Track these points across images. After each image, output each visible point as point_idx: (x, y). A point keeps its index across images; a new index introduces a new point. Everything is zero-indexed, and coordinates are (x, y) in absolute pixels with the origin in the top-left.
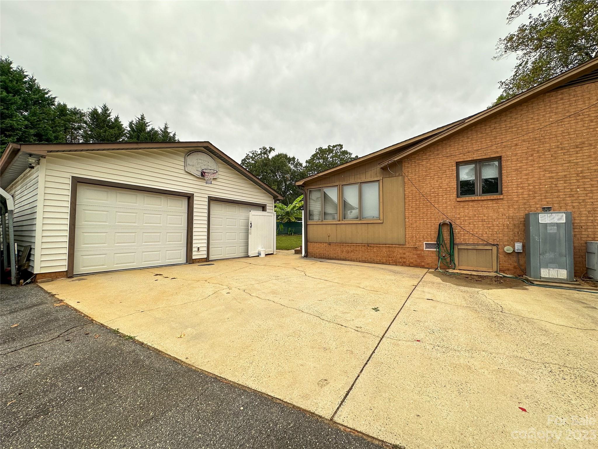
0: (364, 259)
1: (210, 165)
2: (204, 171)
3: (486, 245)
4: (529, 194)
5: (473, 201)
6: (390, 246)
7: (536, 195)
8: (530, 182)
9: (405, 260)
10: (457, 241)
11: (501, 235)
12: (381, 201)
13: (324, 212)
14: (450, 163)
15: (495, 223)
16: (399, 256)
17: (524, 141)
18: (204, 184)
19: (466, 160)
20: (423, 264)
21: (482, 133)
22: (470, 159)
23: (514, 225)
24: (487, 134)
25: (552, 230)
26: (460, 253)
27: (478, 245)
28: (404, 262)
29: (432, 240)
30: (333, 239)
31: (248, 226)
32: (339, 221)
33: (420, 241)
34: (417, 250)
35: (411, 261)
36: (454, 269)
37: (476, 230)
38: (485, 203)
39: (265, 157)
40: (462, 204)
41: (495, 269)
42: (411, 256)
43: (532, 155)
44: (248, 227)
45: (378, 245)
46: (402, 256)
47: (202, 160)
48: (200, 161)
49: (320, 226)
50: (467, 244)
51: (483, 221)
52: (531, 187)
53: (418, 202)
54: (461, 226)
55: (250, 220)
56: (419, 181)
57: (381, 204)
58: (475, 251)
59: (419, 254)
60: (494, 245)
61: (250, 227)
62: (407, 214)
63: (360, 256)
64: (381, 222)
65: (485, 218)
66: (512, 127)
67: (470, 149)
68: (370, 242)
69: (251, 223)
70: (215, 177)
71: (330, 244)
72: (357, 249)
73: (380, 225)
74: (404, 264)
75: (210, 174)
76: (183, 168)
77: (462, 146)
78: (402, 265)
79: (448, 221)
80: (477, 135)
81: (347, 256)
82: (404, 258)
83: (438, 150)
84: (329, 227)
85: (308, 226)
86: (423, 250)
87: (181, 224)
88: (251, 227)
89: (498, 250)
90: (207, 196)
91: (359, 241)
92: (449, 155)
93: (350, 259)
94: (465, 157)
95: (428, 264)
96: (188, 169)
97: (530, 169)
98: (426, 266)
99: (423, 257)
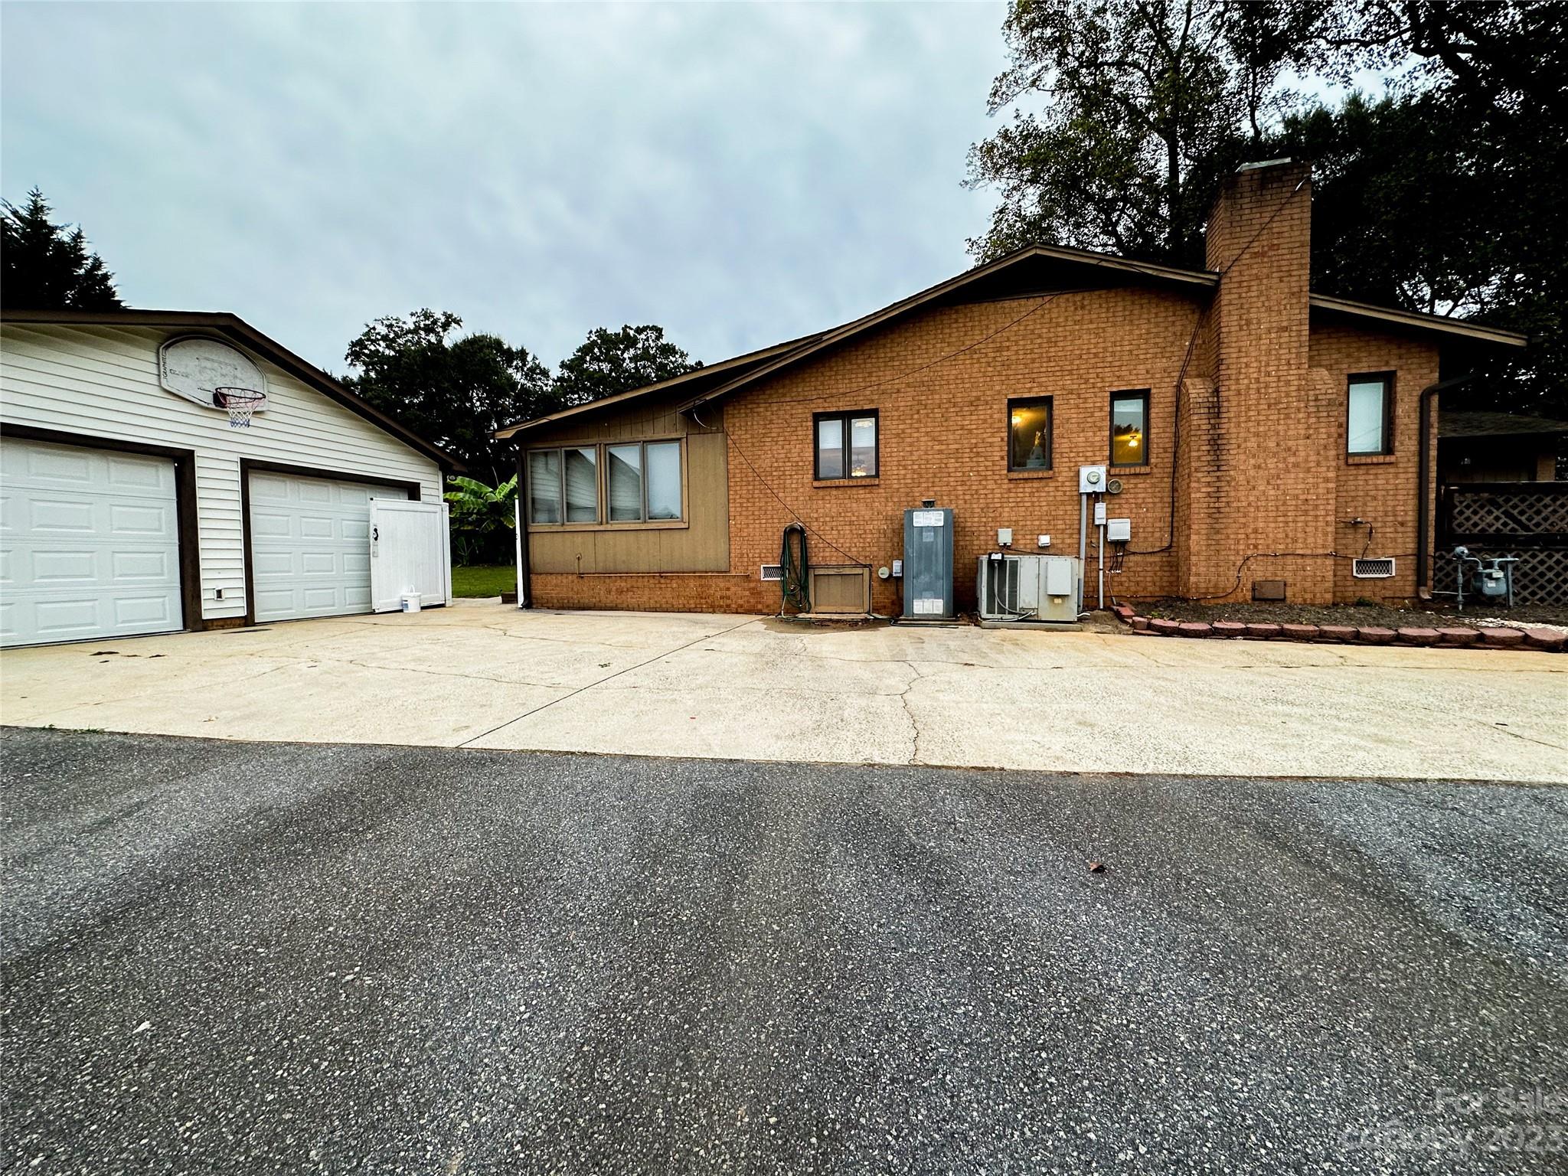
0: (652, 603)
1: (239, 375)
2: (225, 391)
3: (855, 566)
4: (913, 479)
5: (837, 487)
6: (701, 575)
7: (922, 480)
8: (914, 458)
9: (729, 602)
10: (814, 561)
11: (875, 549)
12: (685, 482)
13: (568, 503)
14: (804, 412)
15: (867, 527)
16: (718, 594)
17: (908, 385)
18: (228, 426)
19: (828, 410)
20: (760, 606)
21: (851, 364)
22: (834, 410)
23: (893, 531)
24: (859, 365)
25: (928, 537)
26: (818, 584)
27: (844, 566)
28: (728, 606)
29: (774, 561)
30: (588, 565)
31: (368, 537)
32: (601, 524)
33: (754, 563)
34: (750, 581)
35: (740, 602)
36: (808, 612)
37: (842, 541)
38: (854, 491)
39: (429, 341)
40: (821, 493)
41: (867, 608)
42: (739, 593)
43: (918, 412)
44: (367, 541)
45: (680, 574)
46: (724, 593)
47: (213, 360)
48: (208, 364)
49: (558, 538)
50: (827, 566)
51: (851, 523)
52: (916, 467)
53: (751, 487)
54: (821, 533)
55: (373, 522)
56: (753, 445)
57: (685, 489)
58: (839, 578)
59: (753, 589)
60: (865, 566)
61: (372, 540)
62: (732, 509)
63: (645, 599)
64: (686, 526)
65: (854, 518)
66: (892, 359)
67: (834, 391)
68: (665, 568)
69: (376, 530)
70: (258, 409)
71: (581, 576)
72: (640, 584)
73: (684, 533)
74: (727, 610)
75: (243, 400)
76: (154, 380)
77: (822, 384)
78: (725, 612)
79: (798, 524)
80: (844, 365)
81: (619, 601)
82: (728, 598)
83: (784, 387)
84: (579, 538)
85: (531, 537)
86: (759, 581)
87: (159, 530)
88: (376, 539)
89: (871, 575)
90: (236, 458)
91: (643, 567)
92: (801, 398)
93: (624, 606)
94: (826, 405)
95: (768, 606)
96: (173, 383)
97: (916, 435)
98: (765, 611)
99: (759, 593)
